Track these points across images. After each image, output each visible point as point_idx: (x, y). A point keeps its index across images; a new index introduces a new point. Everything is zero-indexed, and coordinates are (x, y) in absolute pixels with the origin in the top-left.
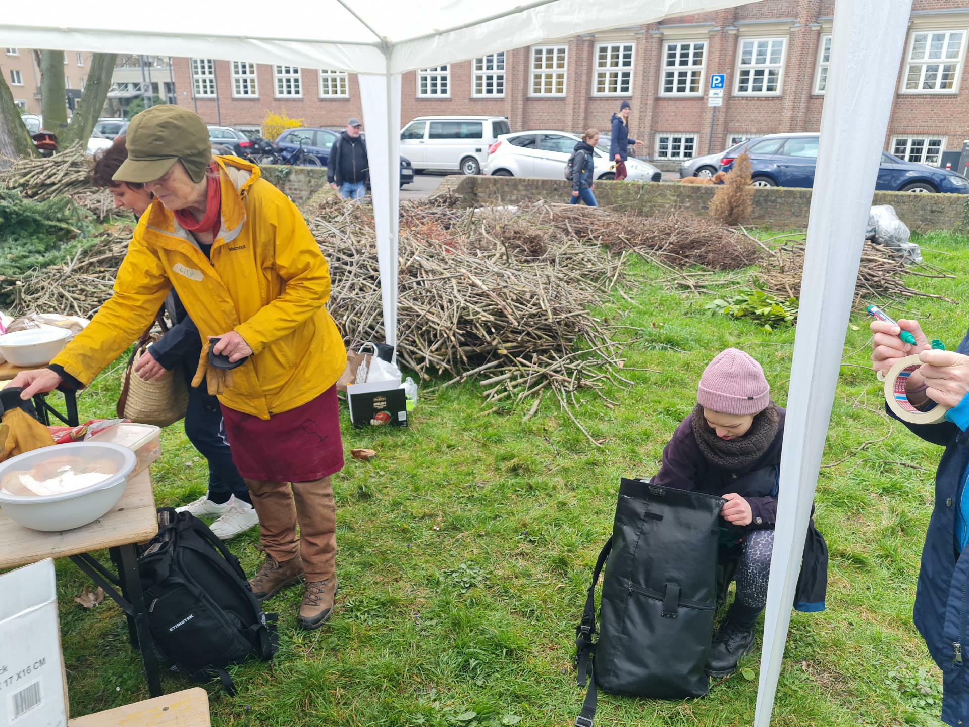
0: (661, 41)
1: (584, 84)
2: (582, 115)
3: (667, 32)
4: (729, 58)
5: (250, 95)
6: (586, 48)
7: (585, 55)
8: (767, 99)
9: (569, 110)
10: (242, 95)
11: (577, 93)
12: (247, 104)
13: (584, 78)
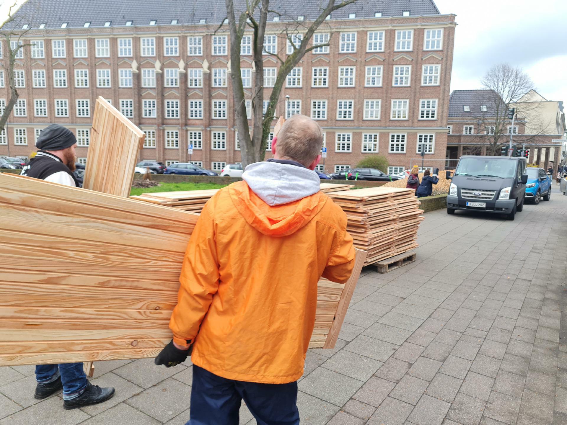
0: (187, 131)
1: (162, 144)
2: (162, 154)
3: (189, 128)
4: (208, 138)
5: (23, 144)
6: (161, 132)
7: (161, 134)
8: (222, 151)
9: (157, 152)
10: (19, 144)
11: (159, 146)
12: (22, 147)
13: (162, 142)
